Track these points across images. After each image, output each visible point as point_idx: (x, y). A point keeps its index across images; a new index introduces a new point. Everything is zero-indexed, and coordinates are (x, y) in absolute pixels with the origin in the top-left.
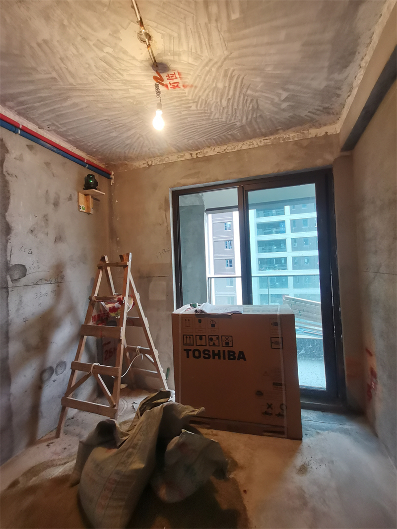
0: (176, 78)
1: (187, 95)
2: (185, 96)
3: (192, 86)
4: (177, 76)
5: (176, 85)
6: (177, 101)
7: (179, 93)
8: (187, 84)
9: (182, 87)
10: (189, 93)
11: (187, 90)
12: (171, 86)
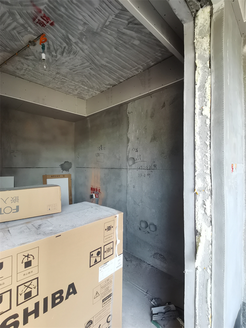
0: (39, 20)
1: (46, 5)
2: (48, 5)
3: (34, 5)
4: (37, 20)
5: (45, 18)
6: (59, 10)
7: (50, 13)
8: (36, 10)
9: (43, 12)
10: (43, 4)
11: (42, 7)
12: (49, 21)
